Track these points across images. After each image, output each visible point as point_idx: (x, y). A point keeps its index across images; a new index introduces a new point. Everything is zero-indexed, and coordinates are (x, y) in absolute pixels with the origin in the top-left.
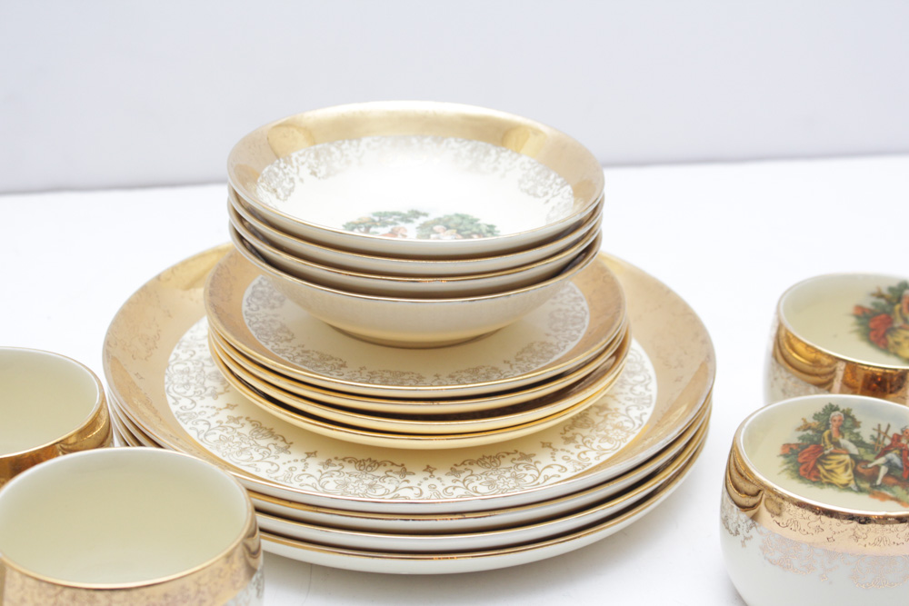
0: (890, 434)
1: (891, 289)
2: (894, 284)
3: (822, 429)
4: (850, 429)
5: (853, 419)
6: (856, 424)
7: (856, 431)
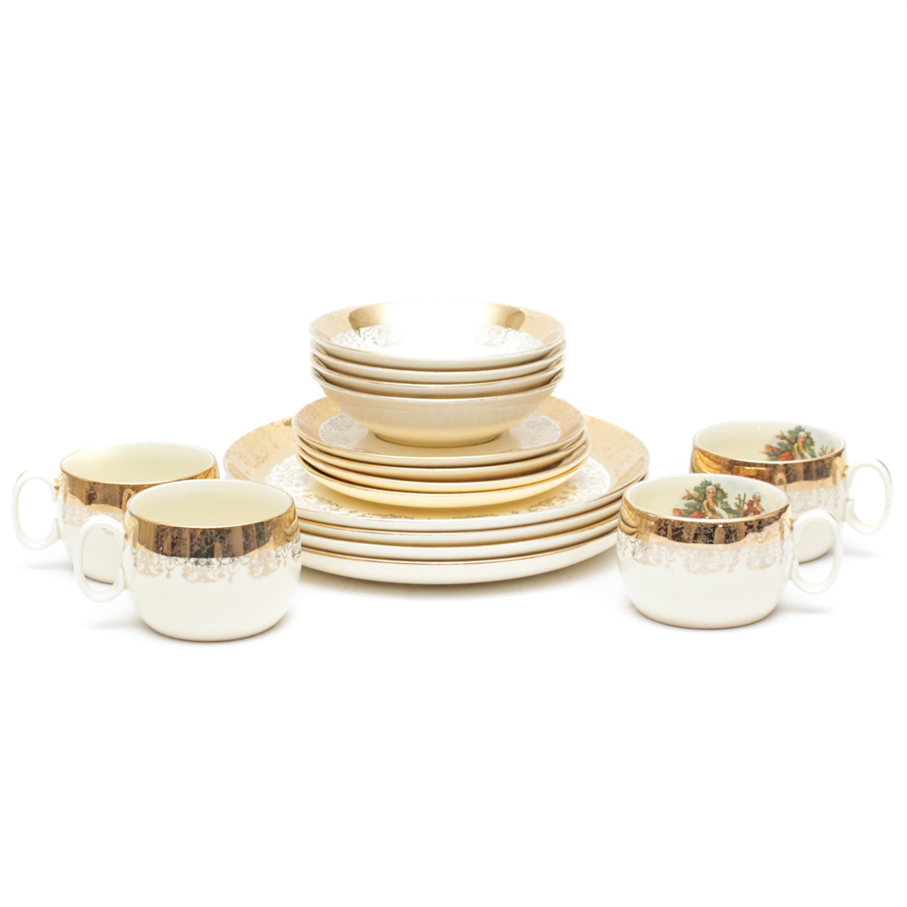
0: (747, 501)
1: (790, 432)
2: (792, 428)
3: (702, 499)
4: (721, 499)
5: (722, 491)
6: (724, 495)
7: (725, 500)
